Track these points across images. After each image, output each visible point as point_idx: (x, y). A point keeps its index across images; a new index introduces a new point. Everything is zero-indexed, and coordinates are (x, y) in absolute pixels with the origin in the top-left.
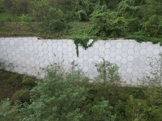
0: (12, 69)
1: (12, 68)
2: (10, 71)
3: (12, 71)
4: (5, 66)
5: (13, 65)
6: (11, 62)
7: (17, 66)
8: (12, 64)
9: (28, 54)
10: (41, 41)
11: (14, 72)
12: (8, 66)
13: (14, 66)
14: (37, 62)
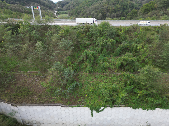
0: (39, 125)
4: (33, 124)
6: (38, 121)
7: (43, 123)
8: (39, 122)
9: (53, 116)
10: (63, 108)
12: (35, 123)
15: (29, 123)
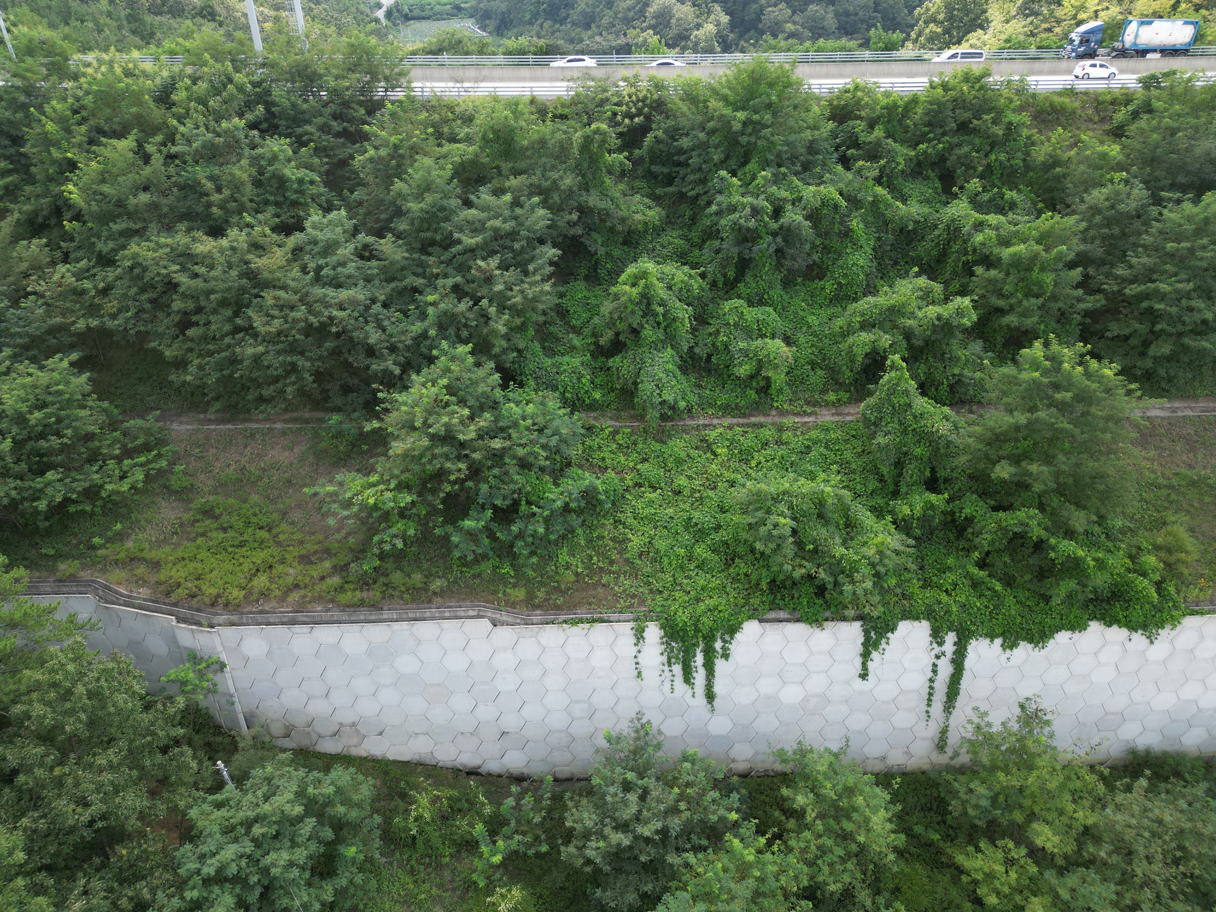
0: (356, 746)
1: (354, 741)
2: (345, 752)
3: (354, 752)
4: (315, 737)
5: (357, 731)
6: (348, 720)
7: (381, 734)
8: (353, 725)
9: (439, 685)
10: (505, 634)
11: (364, 754)
12: (330, 733)
13: (363, 732)
14: (487, 712)
15: (288, 735)
